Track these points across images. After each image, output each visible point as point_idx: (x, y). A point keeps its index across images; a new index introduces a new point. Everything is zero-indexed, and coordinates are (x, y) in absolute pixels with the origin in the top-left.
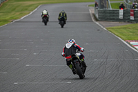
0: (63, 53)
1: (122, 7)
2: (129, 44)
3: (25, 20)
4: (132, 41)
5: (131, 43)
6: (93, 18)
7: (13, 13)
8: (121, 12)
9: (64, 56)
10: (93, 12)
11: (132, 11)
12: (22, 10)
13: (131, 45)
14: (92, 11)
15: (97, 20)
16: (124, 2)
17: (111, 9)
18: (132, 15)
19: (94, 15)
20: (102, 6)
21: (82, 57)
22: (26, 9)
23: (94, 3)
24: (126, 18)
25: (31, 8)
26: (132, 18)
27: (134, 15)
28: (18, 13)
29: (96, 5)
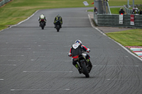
0: (70, 54)
1: (122, 12)
2: (129, 49)
3: (22, 25)
4: (133, 47)
5: (131, 49)
6: (91, 23)
7: (10, 18)
8: (121, 17)
9: (71, 56)
10: (93, 17)
11: (132, 16)
12: (19, 16)
13: (131, 51)
14: (91, 16)
15: (96, 25)
16: (123, 7)
17: (111, 14)
18: (132, 20)
19: (93, 21)
20: (102, 11)
21: (88, 57)
22: (23, 14)
23: (93, 8)
24: (126, 23)
25: (29, 13)
26: (132, 23)
27: (134, 20)
28: (15, 18)
29: (95, 10)
